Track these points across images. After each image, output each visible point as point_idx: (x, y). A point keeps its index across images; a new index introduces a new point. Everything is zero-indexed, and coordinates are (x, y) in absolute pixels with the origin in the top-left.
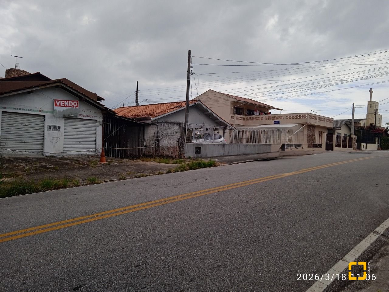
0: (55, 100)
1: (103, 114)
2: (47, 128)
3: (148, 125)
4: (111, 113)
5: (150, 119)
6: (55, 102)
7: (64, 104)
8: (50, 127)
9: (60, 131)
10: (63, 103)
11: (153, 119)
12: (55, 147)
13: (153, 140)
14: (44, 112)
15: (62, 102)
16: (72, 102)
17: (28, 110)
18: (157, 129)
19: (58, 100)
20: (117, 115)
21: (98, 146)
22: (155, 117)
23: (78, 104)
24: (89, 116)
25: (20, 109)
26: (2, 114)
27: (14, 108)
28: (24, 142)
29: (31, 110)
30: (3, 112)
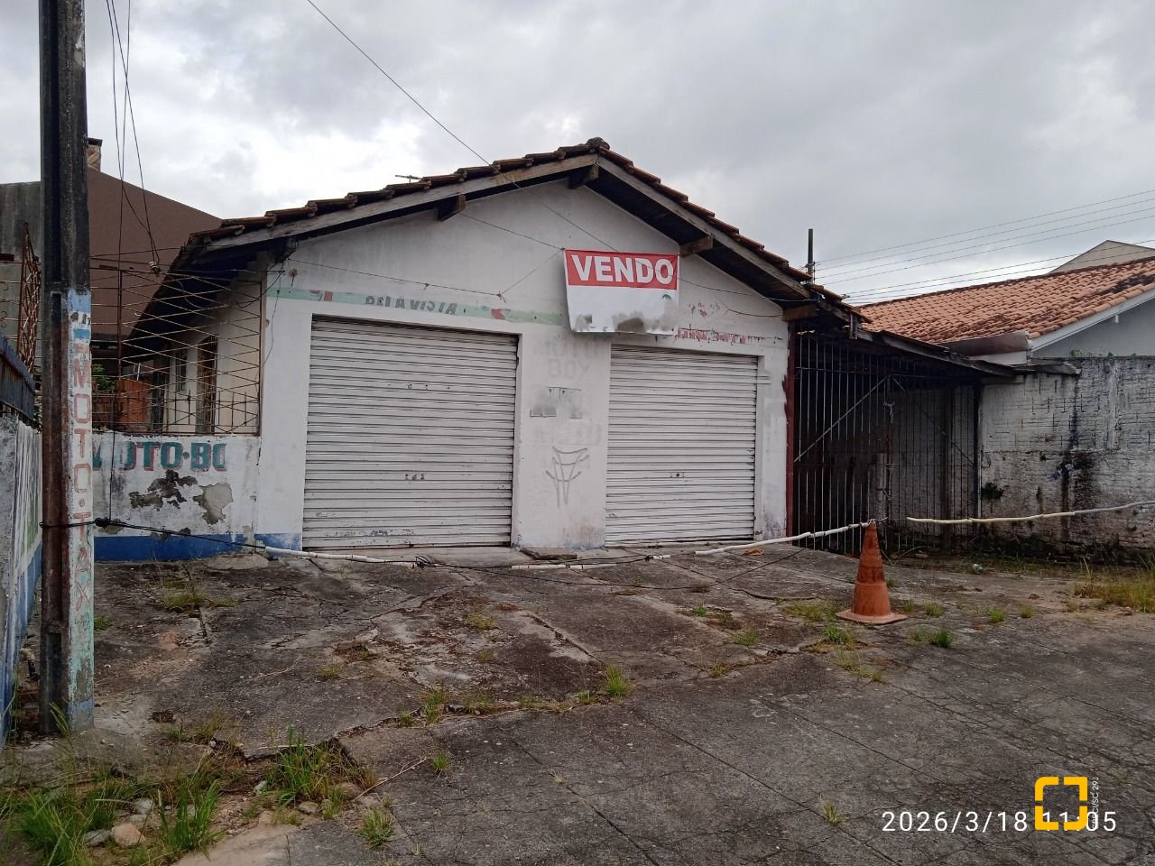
0: (570, 253)
1: (794, 326)
3: (1010, 376)
4: (839, 314)
5: (1022, 348)
6: (571, 263)
7: (612, 273)
11: (1035, 344)
12: (566, 501)
13: (1043, 458)
14: (517, 317)
15: (603, 264)
16: (646, 262)
17: (437, 307)
18: (1070, 394)
19: (583, 254)
20: (865, 325)
21: (769, 491)
22: (1049, 332)
23: (675, 271)
24: (724, 338)
25: (403, 300)
26: (313, 328)
27: (372, 298)
28: (419, 477)
29: (451, 305)
30: (316, 318)
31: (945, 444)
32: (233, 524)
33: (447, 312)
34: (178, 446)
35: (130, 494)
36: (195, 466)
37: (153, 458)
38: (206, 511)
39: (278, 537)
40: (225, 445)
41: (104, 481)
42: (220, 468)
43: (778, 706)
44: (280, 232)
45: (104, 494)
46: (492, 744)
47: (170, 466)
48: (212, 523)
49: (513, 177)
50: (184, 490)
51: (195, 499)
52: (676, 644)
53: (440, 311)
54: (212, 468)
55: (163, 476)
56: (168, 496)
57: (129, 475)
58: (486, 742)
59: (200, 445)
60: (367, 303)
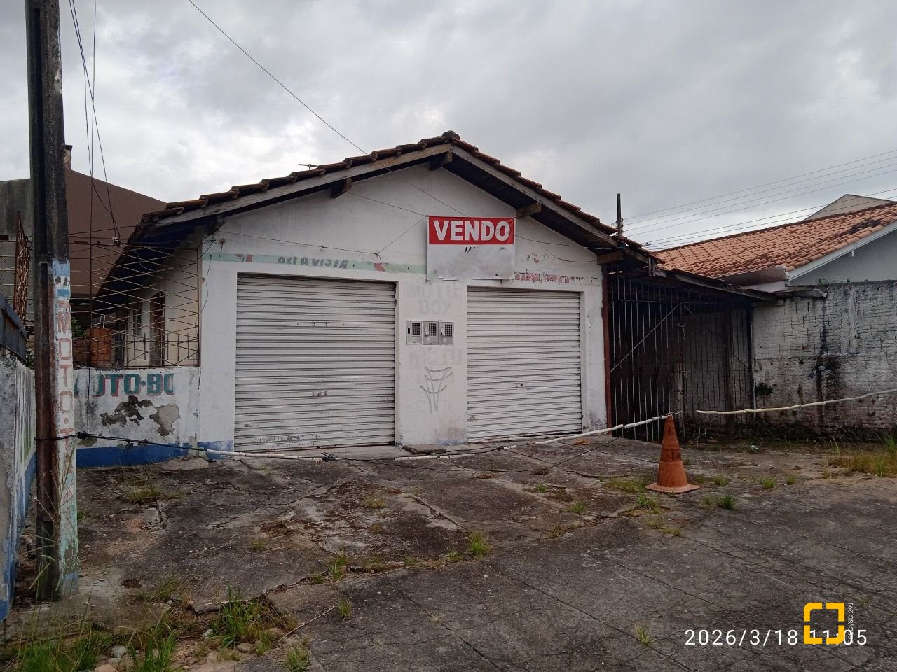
0: (432, 219)
1: (606, 268)
2: (407, 331)
3: (773, 300)
4: (640, 258)
5: (781, 279)
6: (432, 227)
7: (463, 234)
8: (415, 329)
9: (451, 342)
10: (460, 230)
11: (792, 275)
12: (436, 408)
13: (801, 362)
14: (394, 269)
15: (457, 226)
16: (490, 224)
17: (333, 263)
18: (820, 312)
20: (660, 266)
21: (592, 395)
22: (801, 266)
23: (512, 229)
24: (553, 279)
25: (306, 259)
26: (239, 283)
27: (283, 259)
28: (323, 394)
29: (344, 261)
30: (240, 275)
31: (726, 355)
32: (181, 435)
33: (340, 267)
34: (137, 377)
35: (101, 415)
36: (150, 391)
37: (118, 386)
38: (159, 426)
39: (215, 444)
40: (172, 375)
41: (81, 406)
42: (170, 392)
43: (602, 558)
44: (211, 211)
45: (81, 415)
46: (383, 594)
47: (131, 392)
48: (165, 435)
49: (386, 164)
50: (142, 410)
51: (151, 417)
52: (524, 514)
53: (335, 266)
54: (163, 393)
55: (126, 400)
56: (131, 416)
57: (100, 400)
58: (379, 593)
59: (154, 375)
60: (279, 262)
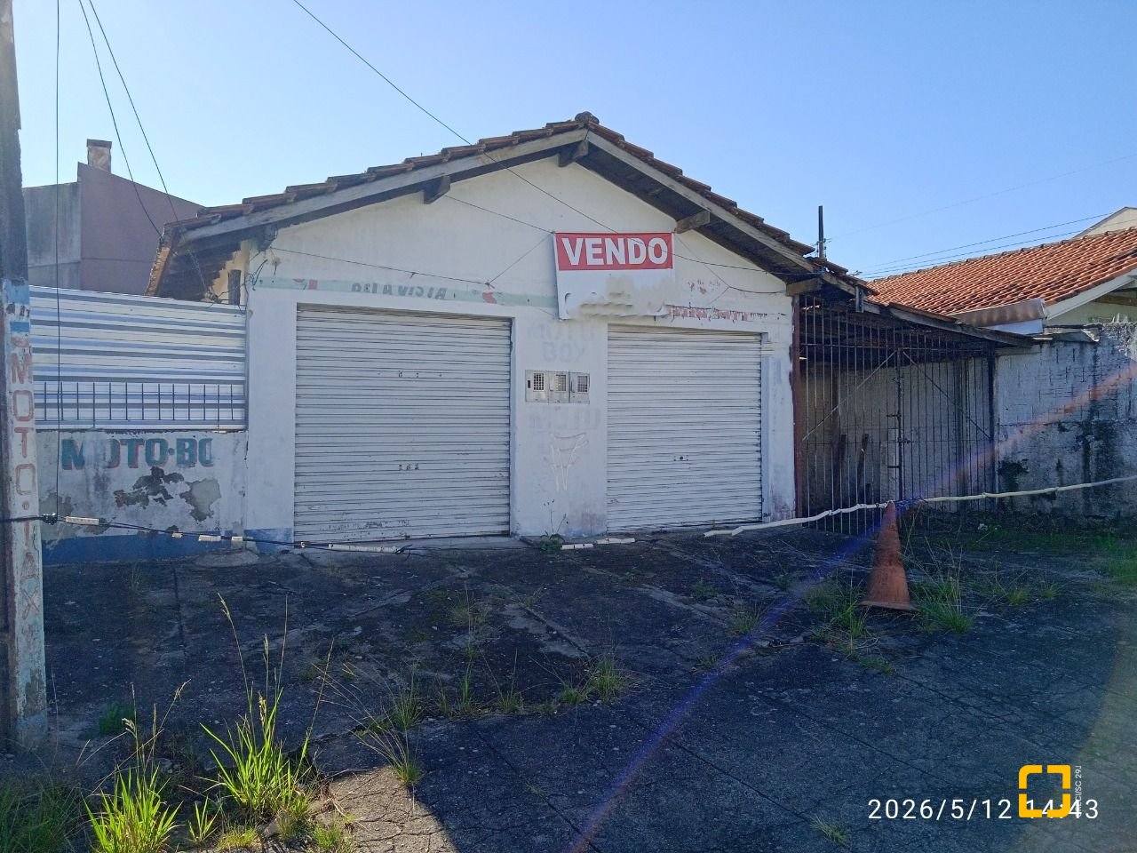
1: (801, 301)
2: (524, 384)
3: (1026, 346)
4: (845, 287)
5: (1036, 316)
6: (561, 245)
7: (603, 256)
8: (537, 381)
9: (585, 400)
10: (599, 251)
11: (1052, 312)
13: (1062, 430)
14: (508, 300)
15: (594, 246)
16: (639, 241)
17: (426, 293)
18: (1090, 362)
19: (573, 237)
20: (872, 298)
21: (776, 472)
22: (1064, 299)
23: (670, 249)
24: (725, 316)
25: (390, 286)
26: (298, 318)
27: (358, 285)
28: (404, 467)
29: (441, 290)
30: (299, 306)
31: (959, 418)
32: (222, 521)
33: (436, 298)
34: (163, 442)
35: (115, 493)
36: (180, 462)
37: (137, 454)
38: (193, 508)
39: (271, 533)
40: (211, 440)
41: (87, 480)
42: (207, 463)
43: (776, 702)
44: (258, 219)
45: (88, 493)
46: (468, 752)
47: (155, 462)
48: (200, 520)
49: (498, 156)
50: (170, 487)
51: (182, 496)
53: (430, 296)
54: (198, 464)
55: (149, 473)
56: (155, 494)
57: (114, 472)
58: (462, 748)
59: (185, 440)
60: (353, 290)
